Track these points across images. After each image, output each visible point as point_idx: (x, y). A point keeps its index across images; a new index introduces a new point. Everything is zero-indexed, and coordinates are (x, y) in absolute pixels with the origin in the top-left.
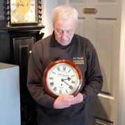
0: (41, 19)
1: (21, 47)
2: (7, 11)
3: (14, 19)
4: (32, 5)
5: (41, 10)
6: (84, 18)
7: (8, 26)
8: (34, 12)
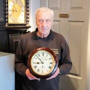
0: (28, 21)
1: (14, 40)
2: (6, 14)
3: (10, 21)
4: (23, 11)
5: (28, 15)
6: (59, 21)
7: (7, 25)
8: (24, 16)
